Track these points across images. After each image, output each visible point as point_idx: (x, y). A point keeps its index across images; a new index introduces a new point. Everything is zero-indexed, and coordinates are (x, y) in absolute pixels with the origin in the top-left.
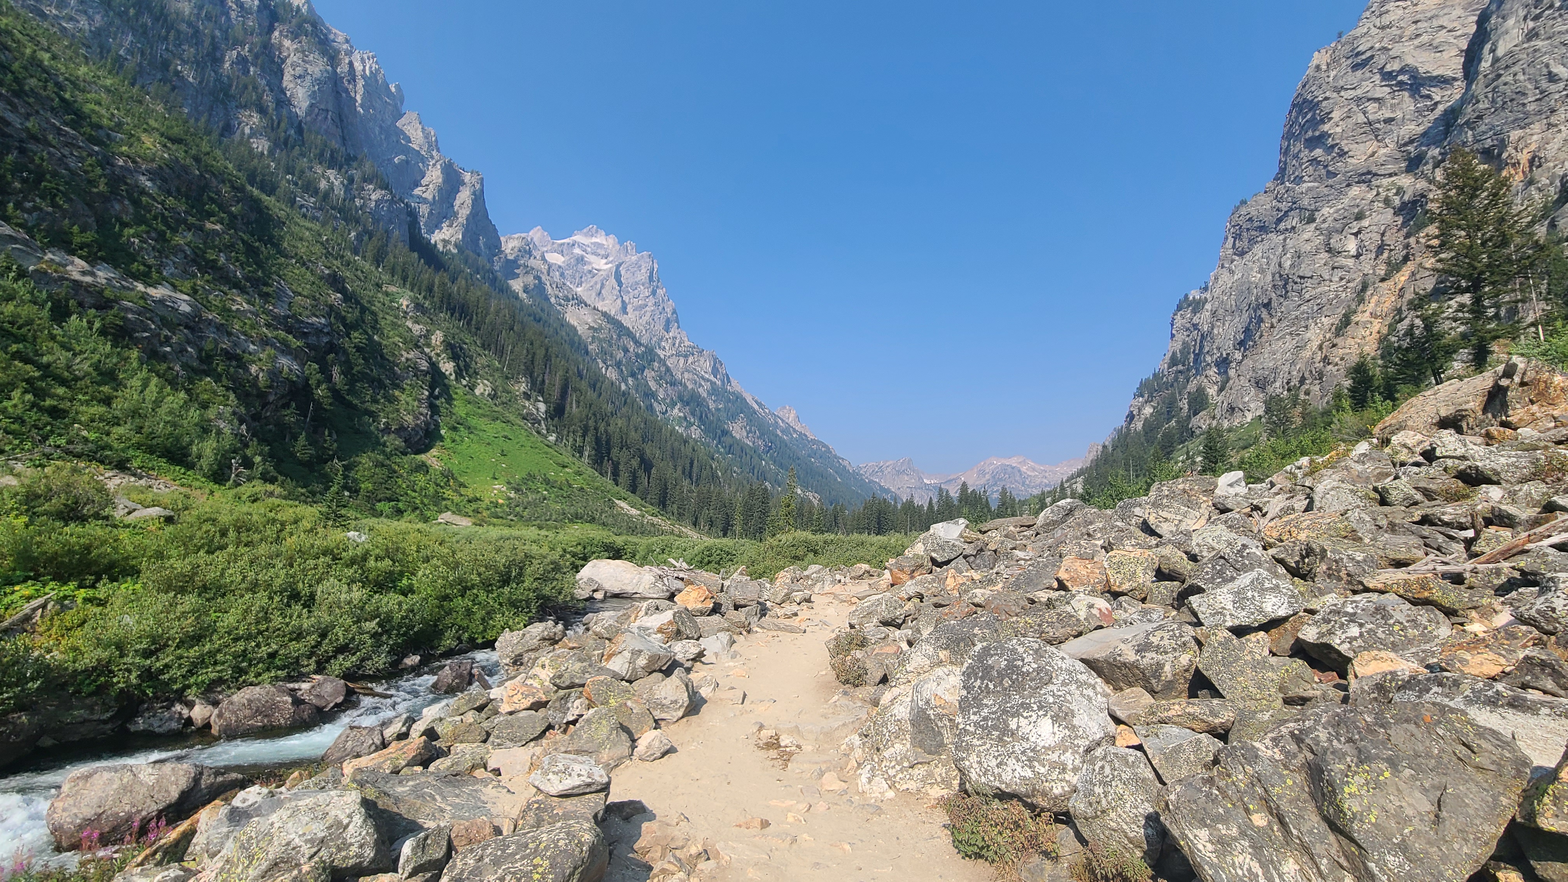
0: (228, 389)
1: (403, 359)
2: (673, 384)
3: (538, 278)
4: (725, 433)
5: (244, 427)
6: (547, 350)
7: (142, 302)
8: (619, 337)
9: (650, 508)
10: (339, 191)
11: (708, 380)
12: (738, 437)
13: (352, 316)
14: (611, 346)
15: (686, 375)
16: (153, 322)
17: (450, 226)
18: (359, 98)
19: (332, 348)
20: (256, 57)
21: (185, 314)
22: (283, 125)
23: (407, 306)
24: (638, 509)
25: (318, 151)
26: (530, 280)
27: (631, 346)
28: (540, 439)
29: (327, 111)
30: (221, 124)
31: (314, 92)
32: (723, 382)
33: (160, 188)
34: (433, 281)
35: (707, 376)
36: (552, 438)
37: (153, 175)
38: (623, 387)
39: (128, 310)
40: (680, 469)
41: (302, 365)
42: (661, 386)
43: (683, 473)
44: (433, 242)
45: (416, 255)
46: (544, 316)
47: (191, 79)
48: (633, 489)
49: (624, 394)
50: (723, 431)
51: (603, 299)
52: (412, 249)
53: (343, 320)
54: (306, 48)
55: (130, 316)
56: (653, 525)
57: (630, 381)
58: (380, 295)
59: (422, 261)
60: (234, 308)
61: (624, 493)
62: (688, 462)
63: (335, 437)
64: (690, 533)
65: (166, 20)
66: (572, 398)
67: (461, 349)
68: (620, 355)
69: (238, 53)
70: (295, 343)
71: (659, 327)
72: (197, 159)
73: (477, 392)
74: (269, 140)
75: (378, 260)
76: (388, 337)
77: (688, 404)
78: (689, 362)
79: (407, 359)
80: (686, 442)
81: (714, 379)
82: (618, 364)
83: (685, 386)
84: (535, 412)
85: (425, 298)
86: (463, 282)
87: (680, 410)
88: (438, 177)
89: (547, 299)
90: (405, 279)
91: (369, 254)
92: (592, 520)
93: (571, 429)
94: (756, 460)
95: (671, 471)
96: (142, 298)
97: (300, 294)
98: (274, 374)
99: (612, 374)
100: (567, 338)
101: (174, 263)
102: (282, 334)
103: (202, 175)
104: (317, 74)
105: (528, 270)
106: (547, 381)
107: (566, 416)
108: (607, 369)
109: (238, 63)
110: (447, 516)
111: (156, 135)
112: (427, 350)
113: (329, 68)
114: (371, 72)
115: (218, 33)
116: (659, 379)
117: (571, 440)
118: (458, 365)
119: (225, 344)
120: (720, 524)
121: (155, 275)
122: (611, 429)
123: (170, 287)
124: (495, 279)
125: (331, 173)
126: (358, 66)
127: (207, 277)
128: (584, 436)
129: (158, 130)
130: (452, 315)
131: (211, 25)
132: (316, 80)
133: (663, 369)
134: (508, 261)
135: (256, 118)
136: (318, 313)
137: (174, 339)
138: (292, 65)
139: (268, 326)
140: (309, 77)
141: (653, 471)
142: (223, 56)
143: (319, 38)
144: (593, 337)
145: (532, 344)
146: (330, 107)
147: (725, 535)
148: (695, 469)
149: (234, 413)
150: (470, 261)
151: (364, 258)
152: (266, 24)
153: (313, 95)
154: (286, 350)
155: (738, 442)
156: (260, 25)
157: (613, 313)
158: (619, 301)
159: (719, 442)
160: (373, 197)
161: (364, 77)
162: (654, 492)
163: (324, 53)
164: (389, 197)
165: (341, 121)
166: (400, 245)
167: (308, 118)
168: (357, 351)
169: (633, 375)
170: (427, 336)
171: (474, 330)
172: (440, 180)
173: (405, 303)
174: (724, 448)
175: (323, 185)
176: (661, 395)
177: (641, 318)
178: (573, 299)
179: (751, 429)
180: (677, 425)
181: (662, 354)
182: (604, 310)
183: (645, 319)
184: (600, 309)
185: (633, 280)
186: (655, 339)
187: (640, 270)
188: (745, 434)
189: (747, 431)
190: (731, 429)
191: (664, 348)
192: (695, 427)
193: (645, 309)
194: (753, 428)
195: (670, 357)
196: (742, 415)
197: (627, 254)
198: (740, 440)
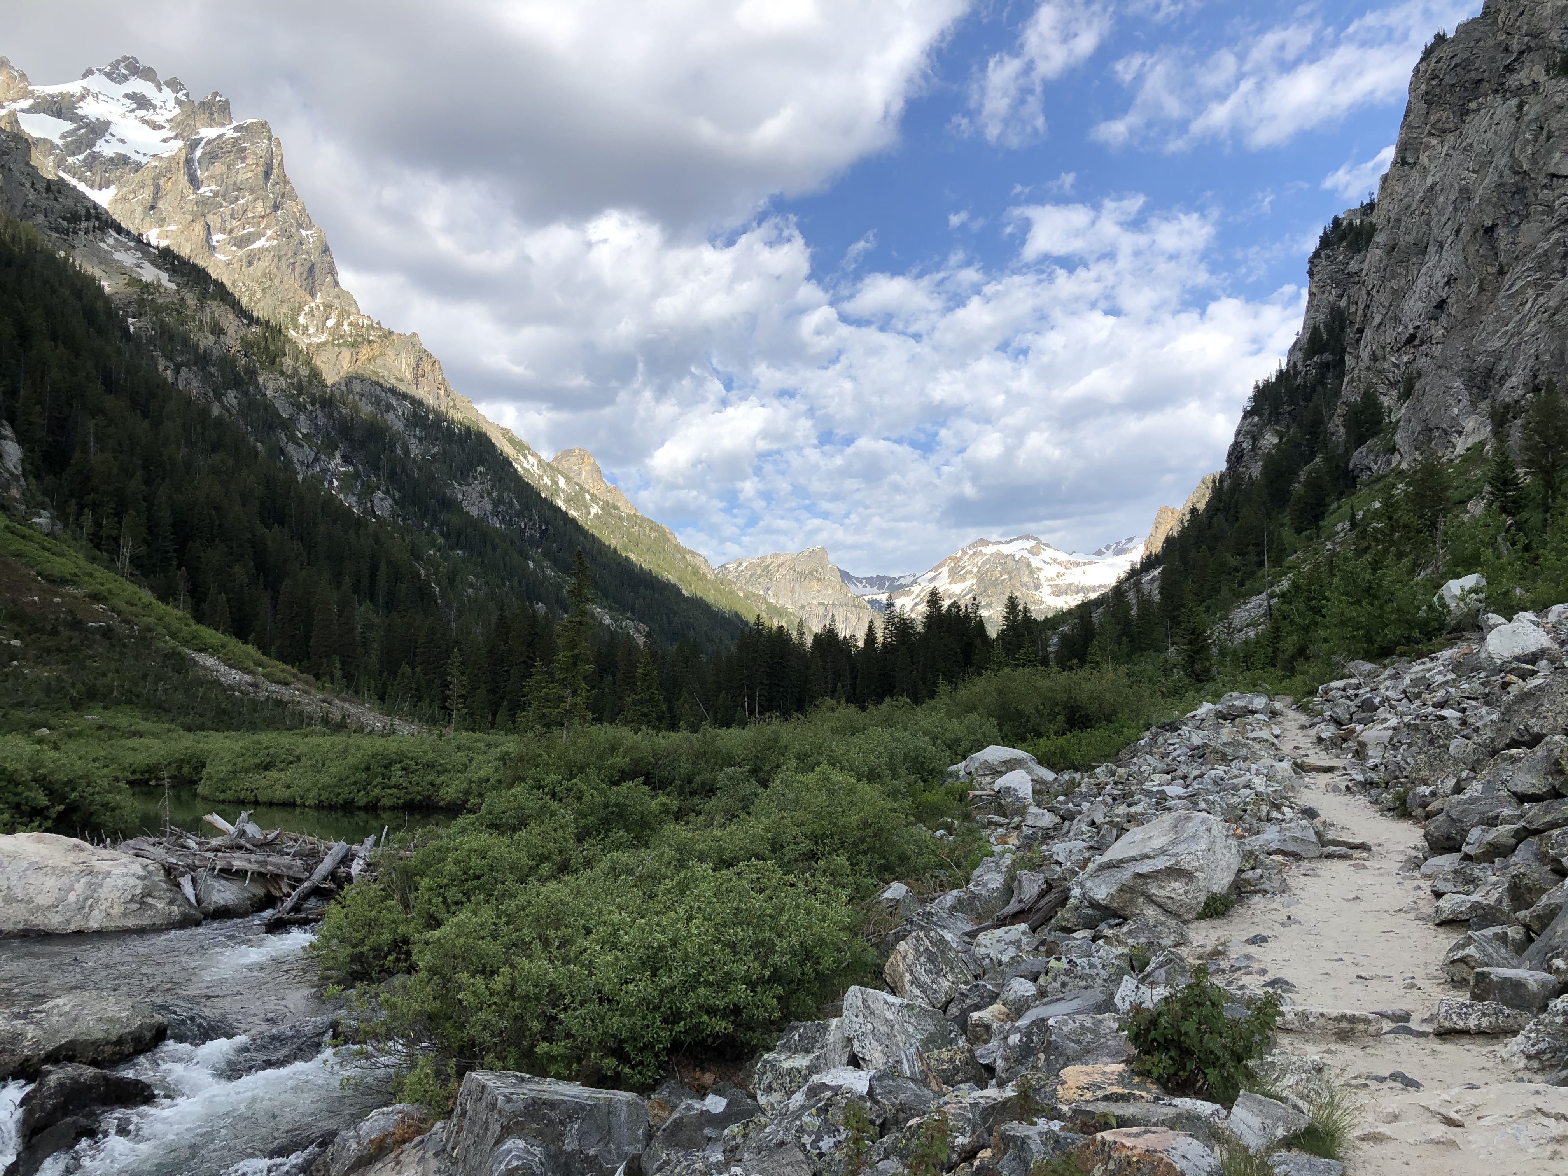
2: (327, 404)
4: (449, 504)
8: (202, 301)
9: (275, 666)
12: (475, 512)
14: (183, 322)
27: (231, 323)
38: (216, 410)
40: (347, 581)
42: (301, 408)
43: (356, 590)
49: (217, 423)
50: (441, 502)
51: (161, 222)
56: (281, 703)
57: (232, 398)
61: (215, 636)
62: (365, 565)
64: (368, 716)
66: (87, 432)
71: (292, 283)
77: (362, 446)
78: (363, 357)
80: (360, 524)
87: (346, 459)
92: (133, 701)
93: (88, 500)
94: (514, 559)
95: (327, 584)
99: (188, 383)
100: (76, 303)
107: (73, 470)
108: (177, 371)
117: (88, 524)
120: (437, 694)
122: (184, 498)
128: (118, 515)
133: (304, 372)
141: (287, 584)
144: (141, 302)
148: (382, 581)
155: (474, 523)
157: (185, 251)
158: (198, 227)
159: (435, 524)
174: (445, 535)
176: (303, 426)
177: (250, 263)
178: (88, 217)
179: (500, 496)
180: (340, 489)
181: (303, 342)
182: (163, 244)
183: (260, 266)
184: (154, 242)
185: (231, 181)
186: (285, 309)
187: (243, 159)
188: (489, 507)
189: (493, 501)
190: (460, 496)
191: (306, 328)
192: (380, 494)
193: (258, 245)
194: (505, 495)
195: (319, 346)
196: (481, 469)
197: (211, 122)
198: (482, 519)
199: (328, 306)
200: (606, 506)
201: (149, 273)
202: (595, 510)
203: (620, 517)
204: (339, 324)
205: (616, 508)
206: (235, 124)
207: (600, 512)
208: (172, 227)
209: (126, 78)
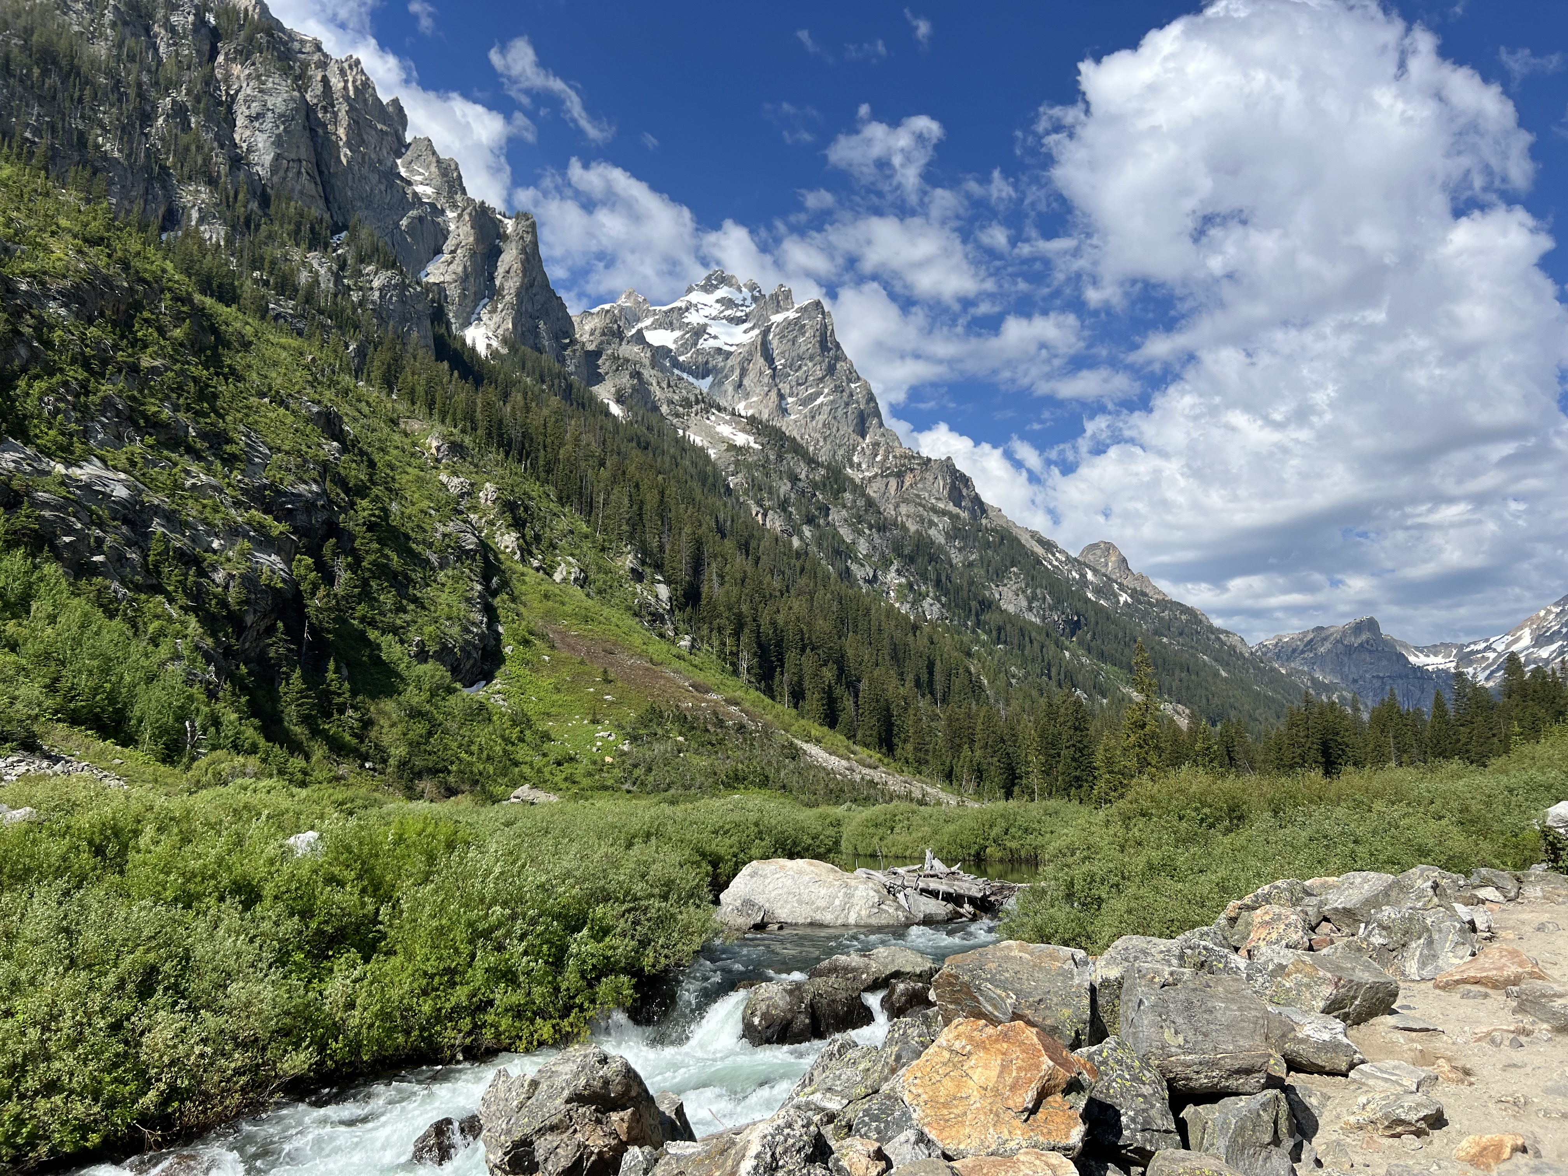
0: (185, 609)
1: (438, 536)
2: (882, 528)
3: (637, 375)
4: (987, 605)
5: (212, 668)
6: (662, 493)
7: (63, 491)
8: (780, 458)
9: (864, 753)
10: (327, 283)
11: (944, 513)
12: (1011, 609)
13: (357, 474)
14: (767, 475)
15: (904, 509)
16: (79, 519)
17: (494, 311)
18: (341, 132)
19: (332, 529)
20: (198, 100)
21: (122, 503)
22: (241, 197)
23: (438, 449)
24: (841, 757)
25: (292, 227)
26: (625, 380)
27: (803, 471)
28: (664, 646)
29: (300, 161)
30: (161, 212)
31: (279, 136)
32: (973, 512)
33: (77, 316)
34: (474, 403)
35: (941, 505)
36: (685, 642)
37: (68, 297)
38: (796, 542)
39: (45, 505)
40: (910, 678)
41: (288, 561)
42: (860, 533)
43: (918, 685)
44: (469, 342)
45: (446, 365)
46: (653, 438)
47: (116, 154)
48: (831, 719)
49: (798, 555)
50: (982, 603)
51: (747, 395)
52: (439, 358)
53: (342, 482)
54: (262, 70)
55: (47, 513)
56: (872, 783)
57: (807, 531)
58: (396, 437)
59: (456, 374)
60: (188, 484)
61: (817, 730)
62: (923, 663)
63: (345, 672)
64: (942, 795)
65: (78, 74)
66: (711, 571)
67: (526, 509)
68: (784, 487)
69: (174, 101)
70: (277, 528)
71: (847, 429)
72: (126, 266)
73: (557, 577)
74: (225, 223)
75: (389, 383)
76: (413, 504)
77: (911, 559)
78: (907, 484)
79: (445, 535)
80: (915, 628)
81: (956, 510)
82: (783, 506)
83: (903, 527)
84: (653, 600)
85: (463, 431)
86: (519, 397)
87: (899, 572)
88: (467, 235)
89: (656, 409)
90: (431, 405)
91: (376, 374)
92: (764, 782)
93: (715, 623)
94: (1051, 650)
95: (895, 682)
96: (62, 483)
97: (279, 450)
98: (250, 580)
99: (775, 523)
100: (693, 471)
101: (103, 425)
102: (256, 514)
103: (131, 288)
104: (281, 108)
105: (620, 363)
106: (668, 547)
107: (704, 602)
108: (765, 515)
109: (174, 117)
110: (524, 791)
111: (68, 238)
112: (473, 517)
113: (296, 94)
114: (356, 88)
115: (145, 78)
116: (856, 521)
117: (716, 643)
118: (523, 536)
119: (178, 542)
120: (996, 775)
121: (78, 447)
122: (781, 619)
123: (99, 464)
124: (570, 387)
125: (314, 258)
126: (336, 83)
127: (150, 440)
128: (737, 634)
129: (70, 231)
130: (507, 454)
131: (134, 67)
132: (281, 116)
133: (861, 503)
134: (588, 353)
135: (205, 194)
136: (305, 477)
137: (109, 540)
138: (245, 101)
139: (237, 504)
140: (270, 114)
141: (863, 685)
142: (155, 107)
143: (278, 50)
144: (737, 463)
145: (637, 486)
146: (303, 156)
147: (1008, 795)
148: (938, 677)
149: (197, 648)
150: (529, 364)
151: (369, 381)
152: (206, 48)
153: (278, 142)
154: (266, 542)
155: (1012, 619)
156: (198, 51)
157: (765, 416)
158: (773, 394)
159: (978, 624)
160: (376, 284)
161: (347, 98)
162: (870, 724)
163: (286, 71)
164: (397, 280)
165: (321, 173)
166: (421, 353)
167: (275, 179)
168: (369, 529)
169: (810, 520)
170: (470, 493)
171: (543, 475)
172: (471, 239)
173: (435, 444)
174: (989, 633)
175: (304, 277)
176: (863, 548)
177: (813, 417)
178: (697, 402)
179: (1034, 593)
180: (897, 600)
181: (857, 476)
182: (750, 413)
183: (821, 418)
184: (743, 413)
185: (794, 354)
186: (841, 452)
187: (803, 334)
188: (1024, 604)
189: (1027, 598)
190: (997, 596)
191: (859, 465)
192: (929, 600)
193: (818, 401)
194: (1038, 591)
195: (871, 479)
196: (1015, 569)
197: (778, 309)
198: (1017, 616)
199: (876, 445)
200: (1134, 594)
201: (741, 439)
202: (1124, 598)
203: (1149, 603)
204: (886, 458)
205: (1145, 594)
206: (796, 306)
207: (1129, 600)
208: (755, 399)
209: (716, 287)
